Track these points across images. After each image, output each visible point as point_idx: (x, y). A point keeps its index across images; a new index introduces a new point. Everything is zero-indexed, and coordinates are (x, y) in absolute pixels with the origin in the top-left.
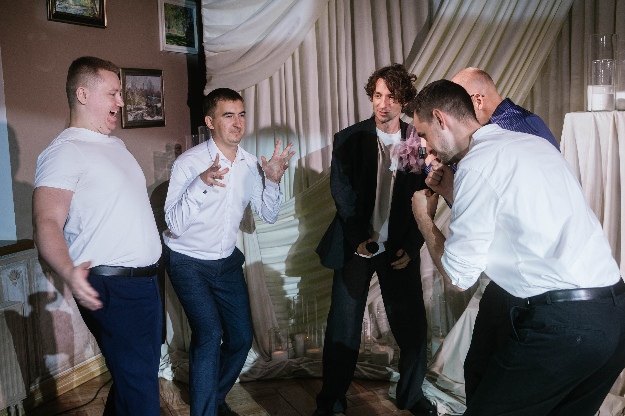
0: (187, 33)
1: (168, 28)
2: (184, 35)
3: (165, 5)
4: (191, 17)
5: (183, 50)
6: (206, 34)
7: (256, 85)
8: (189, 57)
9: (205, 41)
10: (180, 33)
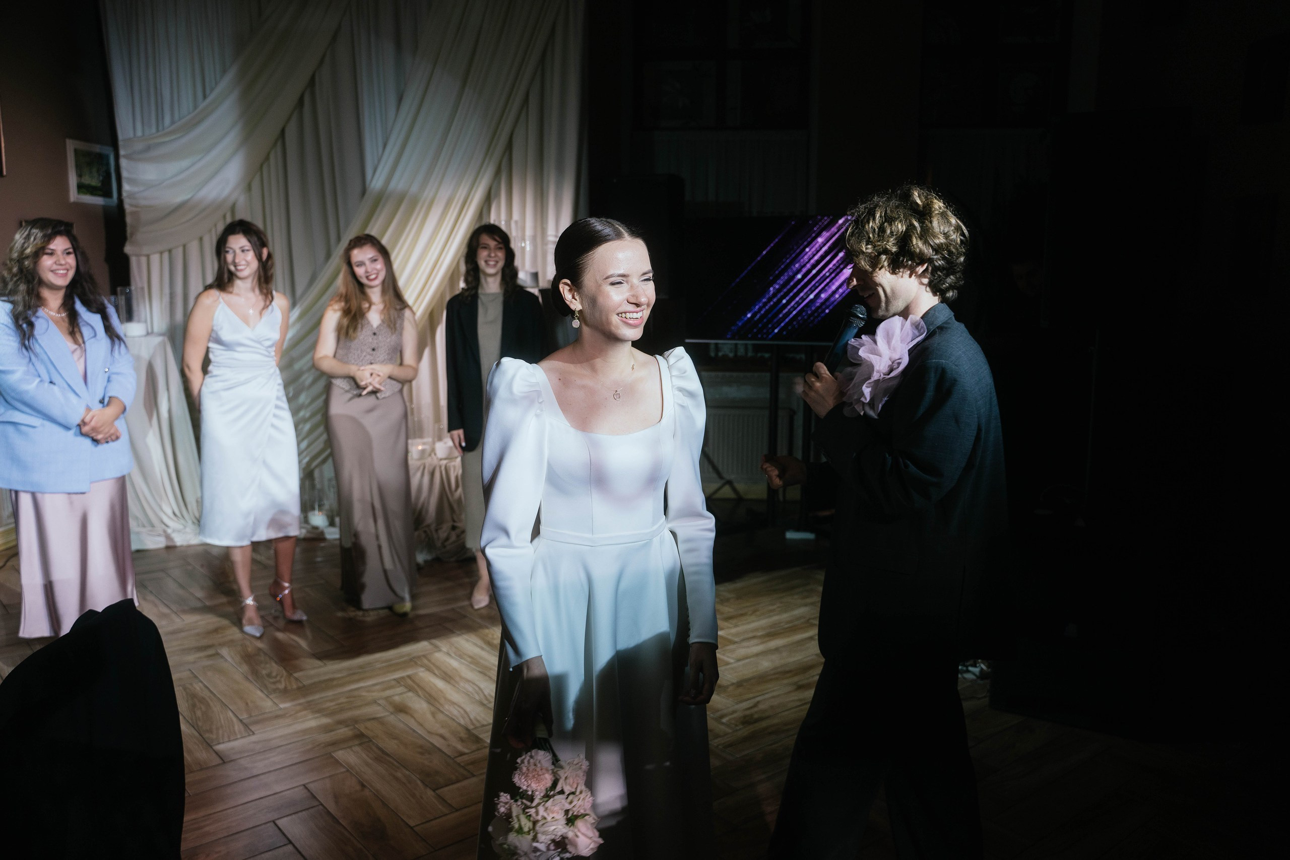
0: (103, 182)
1: (80, 175)
2: (99, 185)
3: (76, 151)
4: (108, 164)
5: (98, 201)
6: (126, 187)
7: (184, 246)
8: (106, 209)
9: (124, 194)
10: (95, 182)
